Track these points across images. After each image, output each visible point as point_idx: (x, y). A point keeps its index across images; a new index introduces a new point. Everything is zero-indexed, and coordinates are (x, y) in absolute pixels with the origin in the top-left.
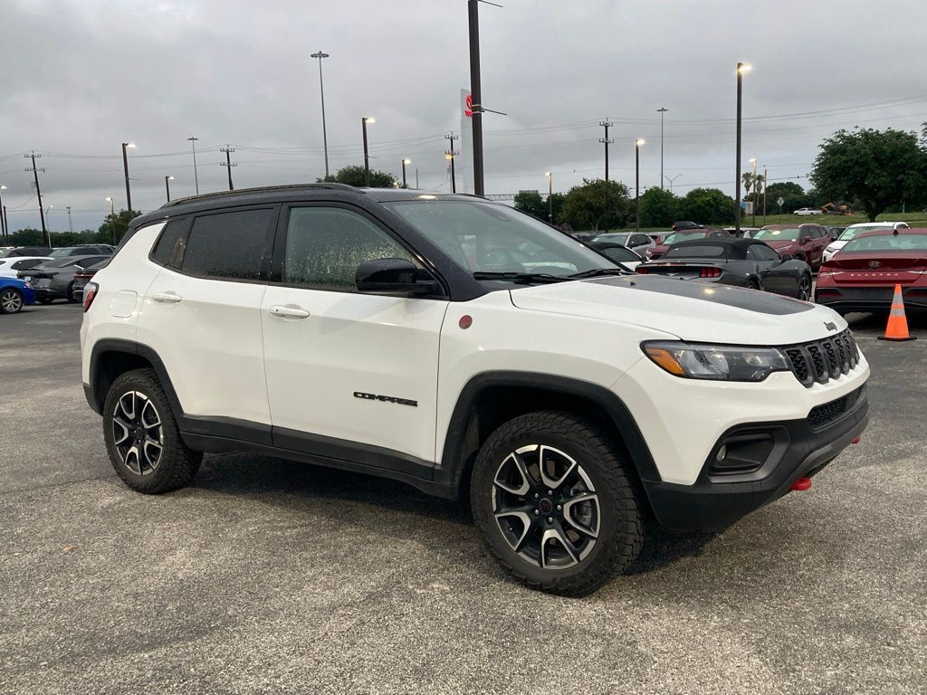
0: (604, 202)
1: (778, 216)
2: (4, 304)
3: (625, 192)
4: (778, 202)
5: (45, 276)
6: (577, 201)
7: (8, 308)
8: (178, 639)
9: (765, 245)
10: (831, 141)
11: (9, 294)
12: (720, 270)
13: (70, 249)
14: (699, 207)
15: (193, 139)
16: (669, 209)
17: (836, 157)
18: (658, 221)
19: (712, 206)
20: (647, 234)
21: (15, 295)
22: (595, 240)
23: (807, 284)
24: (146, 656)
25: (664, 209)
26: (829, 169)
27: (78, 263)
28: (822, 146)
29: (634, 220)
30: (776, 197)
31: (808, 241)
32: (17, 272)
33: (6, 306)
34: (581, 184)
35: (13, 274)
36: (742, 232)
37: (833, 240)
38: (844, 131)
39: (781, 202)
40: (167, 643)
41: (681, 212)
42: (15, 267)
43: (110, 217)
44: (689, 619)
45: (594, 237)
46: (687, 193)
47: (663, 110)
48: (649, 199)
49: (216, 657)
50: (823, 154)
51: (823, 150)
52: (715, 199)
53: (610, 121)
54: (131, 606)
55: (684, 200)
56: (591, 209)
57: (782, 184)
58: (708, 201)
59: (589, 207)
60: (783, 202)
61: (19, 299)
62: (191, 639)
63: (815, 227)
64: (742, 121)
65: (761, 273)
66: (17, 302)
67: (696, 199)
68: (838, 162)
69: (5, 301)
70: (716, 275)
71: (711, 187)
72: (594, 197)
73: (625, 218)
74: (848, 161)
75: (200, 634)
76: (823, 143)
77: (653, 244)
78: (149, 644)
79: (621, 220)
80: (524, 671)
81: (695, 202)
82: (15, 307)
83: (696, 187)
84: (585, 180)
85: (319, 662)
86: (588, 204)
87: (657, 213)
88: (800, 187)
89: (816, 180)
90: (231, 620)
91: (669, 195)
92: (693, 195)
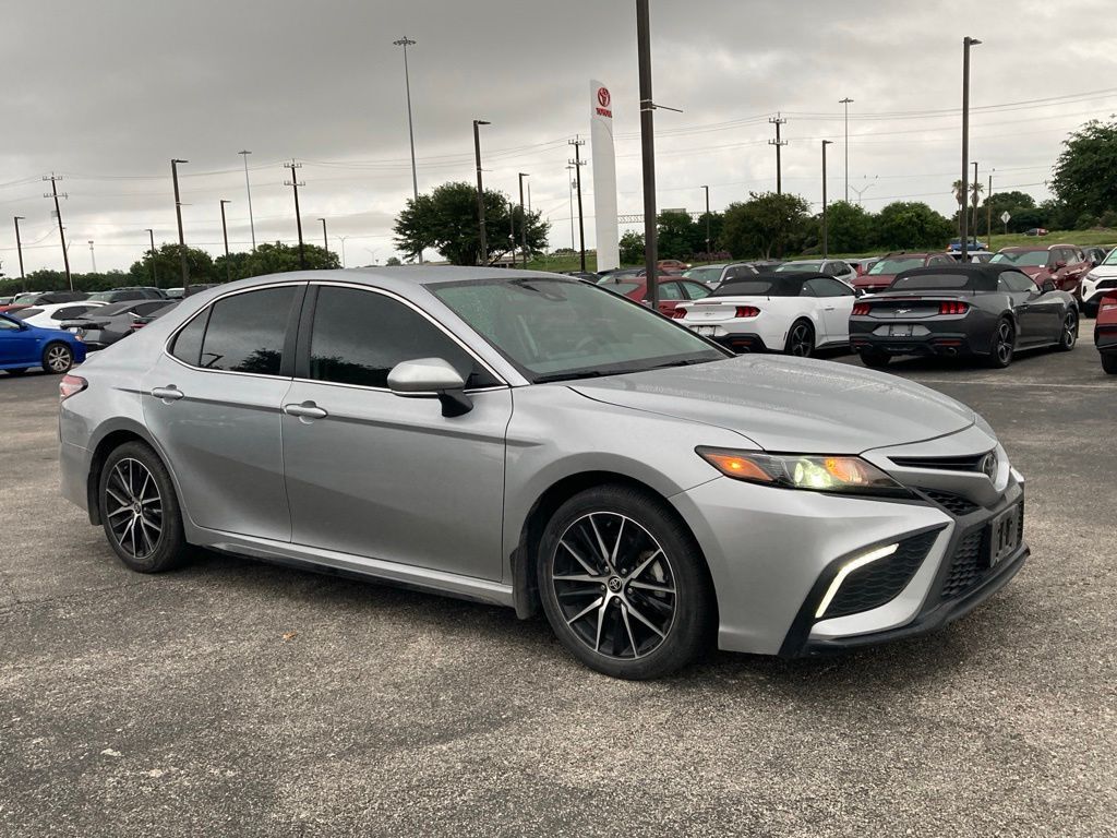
0: (778, 221)
1: (1001, 237)
2: (51, 362)
3: (804, 209)
4: (1003, 217)
5: (94, 327)
6: (743, 221)
7: (55, 367)
8: (470, 730)
9: (1020, 272)
10: (1079, 135)
11: (56, 349)
12: (966, 305)
13: (110, 294)
14: (899, 226)
15: (245, 152)
16: (858, 230)
17: (1085, 156)
18: (845, 246)
19: (914, 224)
20: (846, 261)
21: (63, 350)
22: (779, 270)
23: (1072, 321)
24: (444, 748)
25: (852, 230)
26: (1075, 172)
27: (133, 310)
28: (1067, 142)
29: (813, 244)
30: (999, 212)
31: (1059, 267)
32: (59, 322)
33: (54, 363)
34: (744, 199)
35: (56, 324)
36: (970, 257)
37: (1094, 265)
38: (1096, 122)
39: (1006, 217)
40: (462, 735)
41: (873, 233)
42: (56, 316)
43: (149, 252)
44: (1075, 711)
45: (778, 266)
46: (882, 208)
47: (847, 101)
48: (833, 217)
49: (527, 749)
50: (1068, 153)
51: (1068, 148)
52: (919, 216)
53: (782, 117)
54: (396, 696)
55: (878, 217)
56: (761, 231)
57: (1006, 194)
58: (910, 218)
59: (759, 228)
60: (1009, 217)
61: (68, 356)
62: (487, 730)
63: (1068, 248)
64: (970, 112)
65: (1017, 308)
66: (65, 359)
67: (893, 216)
68: (1088, 163)
69: (53, 358)
70: (961, 311)
71: (914, 200)
72: (765, 216)
73: (801, 242)
74: (1101, 162)
75: (496, 725)
76: (1067, 138)
77: (854, 274)
78: (439, 737)
79: (796, 246)
80: (899, 765)
81: (893, 220)
82: (64, 365)
83: (894, 201)
84: (752, 194)
85: (651, 756)
86: (757, 224)
87: (843, 235)
88: (1030, 198)
89: (1058, 188)
90: (521, 712)
91: (858, 211)
92: (887, 210)
